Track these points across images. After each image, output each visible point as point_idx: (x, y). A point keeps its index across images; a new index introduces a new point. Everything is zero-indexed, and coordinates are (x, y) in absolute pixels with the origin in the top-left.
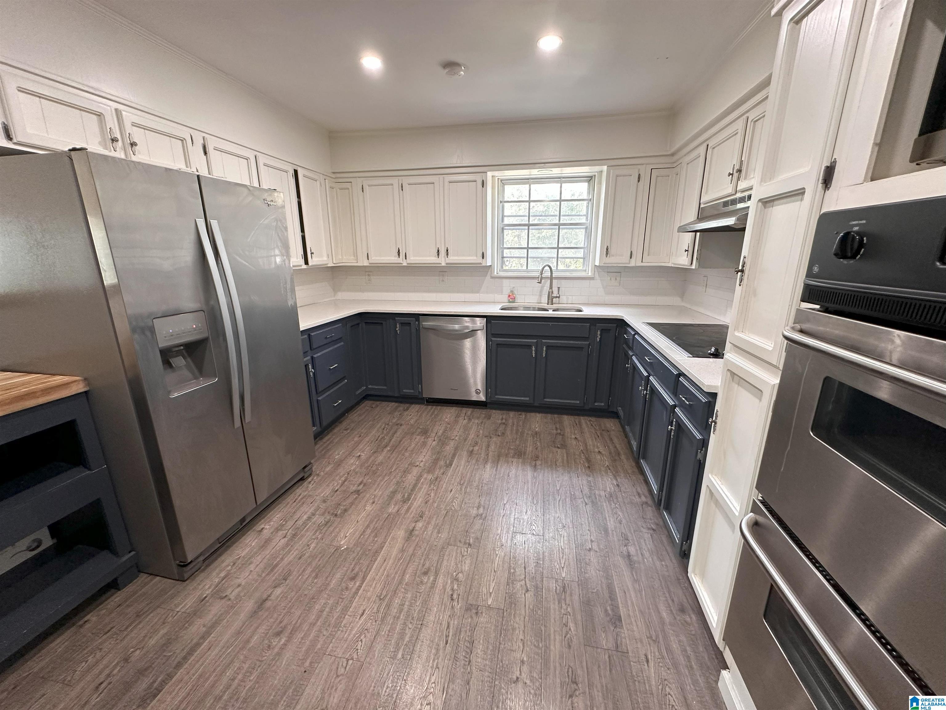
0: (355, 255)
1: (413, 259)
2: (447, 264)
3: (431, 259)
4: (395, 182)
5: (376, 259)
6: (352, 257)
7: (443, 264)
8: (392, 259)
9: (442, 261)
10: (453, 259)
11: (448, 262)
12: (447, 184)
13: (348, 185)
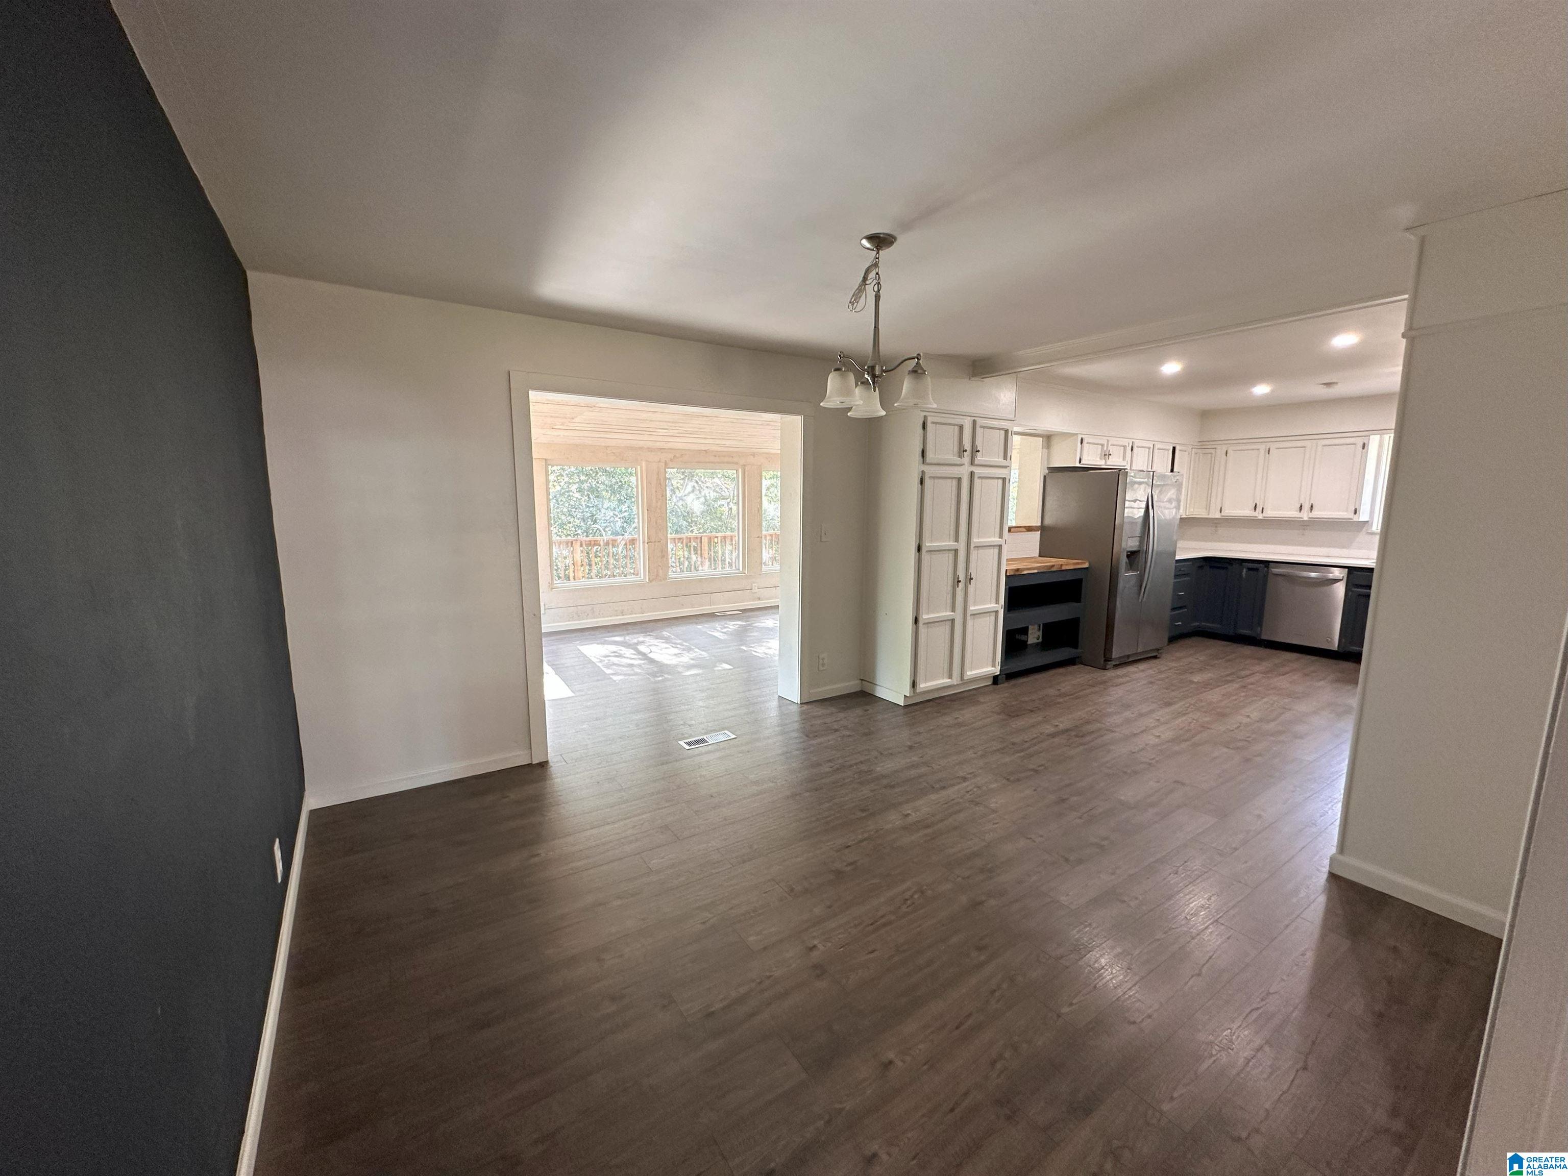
0: (1208, 508)
1: (1270, 513)
2: (1310, 518)
3: (1293, 513)
4: (1263, 448)
5: (1229, 512)
6: (1204, 510)
7: (1306, 518)
8: (1247, 512)
9: (1305, 516)
10: (1316, 514)
11: (1310, 516)
12: (1320, 448)
13: (1213, 451)
